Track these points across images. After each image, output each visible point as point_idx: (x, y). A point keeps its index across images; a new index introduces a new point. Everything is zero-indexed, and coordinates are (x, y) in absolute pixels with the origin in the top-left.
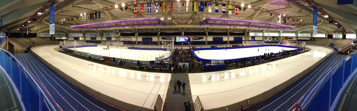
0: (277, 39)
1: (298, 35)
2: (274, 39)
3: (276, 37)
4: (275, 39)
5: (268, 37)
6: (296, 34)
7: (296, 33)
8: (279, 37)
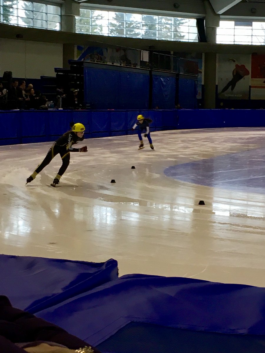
8: (205, 54)
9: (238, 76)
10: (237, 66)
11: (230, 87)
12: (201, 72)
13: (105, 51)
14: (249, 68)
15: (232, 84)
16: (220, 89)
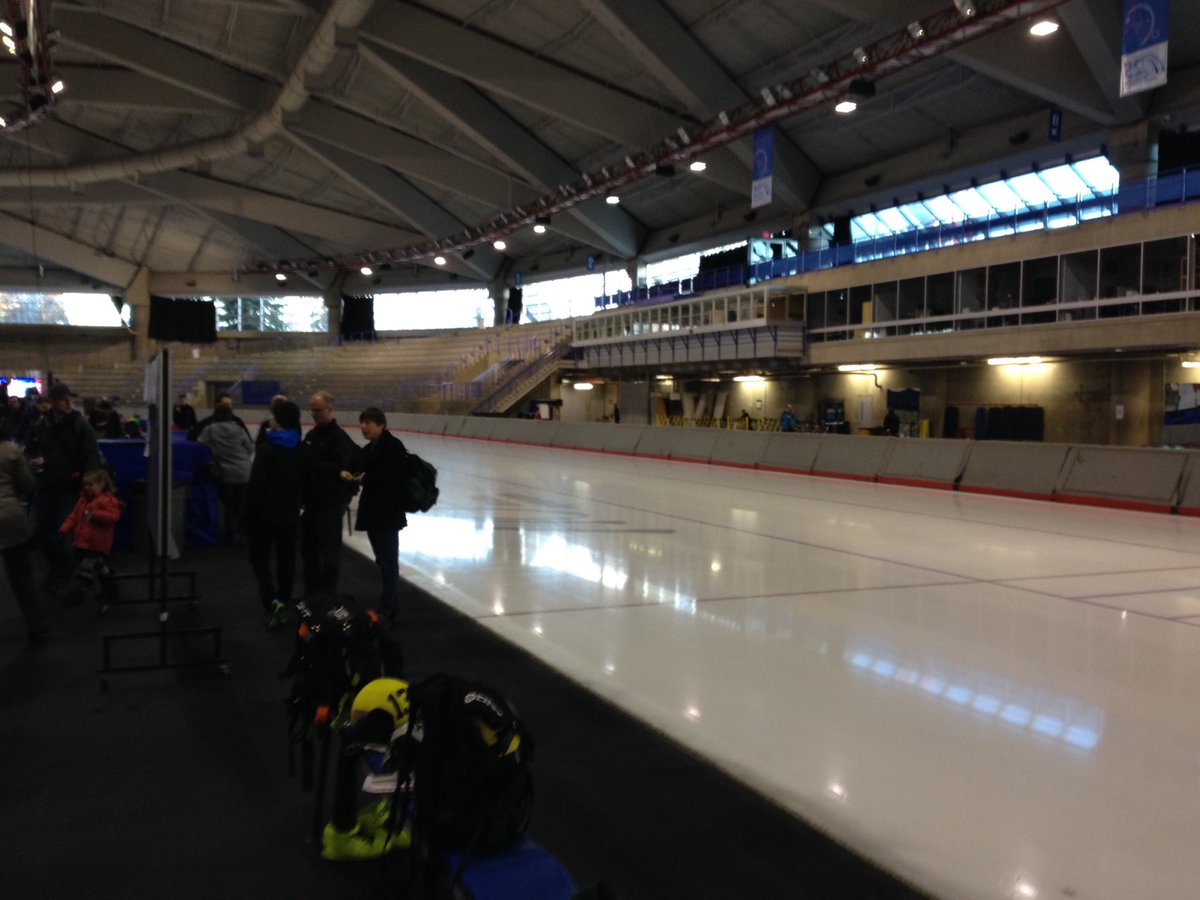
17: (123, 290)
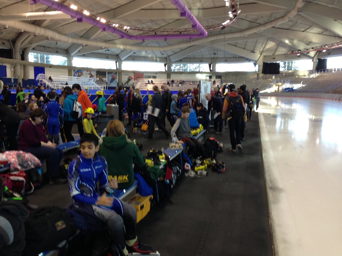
0: (113, 80)
1: (169, 68)
2: (104, 79)
3: (110, 72)
4: (106, 79)
5: (84, 72)
6: (165, 65)
7: (167, 60)
8: (118, 73)
9: (129, 80)
10: (129, 76)
11: (127, 83)
12: (117, 79)
13: (83, 72)
14: (133, 77)
15: (128, 82)
16: (123, 84)
17: (256, 61)
